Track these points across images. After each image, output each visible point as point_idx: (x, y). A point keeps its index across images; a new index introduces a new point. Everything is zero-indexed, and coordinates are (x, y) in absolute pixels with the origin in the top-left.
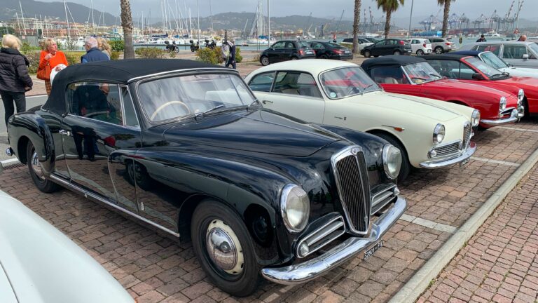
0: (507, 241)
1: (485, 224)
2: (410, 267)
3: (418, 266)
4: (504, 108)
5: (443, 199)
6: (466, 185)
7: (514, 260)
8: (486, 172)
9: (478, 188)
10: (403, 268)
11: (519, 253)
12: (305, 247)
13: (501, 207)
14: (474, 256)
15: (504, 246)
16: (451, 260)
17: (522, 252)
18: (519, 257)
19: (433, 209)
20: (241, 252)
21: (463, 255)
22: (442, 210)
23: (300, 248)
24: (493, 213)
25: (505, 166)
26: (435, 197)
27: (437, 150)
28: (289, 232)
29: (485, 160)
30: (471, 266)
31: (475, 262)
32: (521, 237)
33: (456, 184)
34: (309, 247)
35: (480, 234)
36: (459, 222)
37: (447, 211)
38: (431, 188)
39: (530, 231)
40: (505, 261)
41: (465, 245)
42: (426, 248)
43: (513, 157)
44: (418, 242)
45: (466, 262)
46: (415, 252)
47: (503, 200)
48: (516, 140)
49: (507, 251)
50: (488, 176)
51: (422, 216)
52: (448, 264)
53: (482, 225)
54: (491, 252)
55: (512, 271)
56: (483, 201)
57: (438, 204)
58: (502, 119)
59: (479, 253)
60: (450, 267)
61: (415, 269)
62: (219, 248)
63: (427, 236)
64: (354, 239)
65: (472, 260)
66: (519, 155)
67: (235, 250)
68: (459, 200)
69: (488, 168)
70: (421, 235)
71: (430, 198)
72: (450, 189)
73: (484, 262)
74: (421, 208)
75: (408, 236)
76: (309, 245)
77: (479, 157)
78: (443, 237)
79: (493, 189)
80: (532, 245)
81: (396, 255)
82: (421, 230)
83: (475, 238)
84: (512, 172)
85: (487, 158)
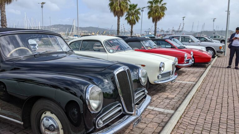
0: (199, 115)
1: (187, 108)
2: (156, 131)
3: (160, 130)
4: (186, 59)
5: (166, 98)
6: (175, 92)
7: (204, 123)
8: (182, 86)
9: (181, 93)
10: (153, 132)
11: (205, 120)
12: (101, 122)
13: (193, 100)
14: (186, 123)
15: (198, 117)
16: (175, 125)
17: (206, 119)
18: (206, 121)
19: (162, 103)
20: (62, 129)
21: (181, 122)
22: (166, 104)
23: (98, 122)
24: (189, 103)
25: (189, 84)
26: (162, 98)
27: (161, 75)
28: (91, 113)
29: (181, 82)
30: (185, 128)
31: (186, 126)
32: (204, 112)
33: (170, 92)
34: (103, 122)
35: (186, 112)
36: (175, 108)
37: (169, 104)
38: (160, 94)
39: (207, 110)
40: (200, 124)
41: (180, 118)
42: (162, 121)
43: (192, 80)
44: (158, 119)
45: (182, 126)
46: (157, 124)
47: (193, 97)
48: (192, 73)
49: (200, 119)
50: (184, 88)
51: (157, 106)
52: (174, 128)
53: (186, 109)
54: (193, 120)
55: (204, 128)
56: (184, 98)
57: (164, 101)
58: (186, 64)
59: (187, 121)
60: (176, 129)
61: (158, 132)
62: (48, 129)
63: (161, 116)
64: (127, 116)
65: (185, 125)
66: (194, 79)
67: (58, 129)
68: (173, 98)
69: (183, 85)
70: (158, 116)
71: (159, 98)
72: (168, 94)
73: (190, 125)
74: (156, 103)
75: (152, 116)
76: (103, 120)
77: (178, 80)
78: (169, 116)
79: (187, 93)
80: (209, 115)
81: (148, 126)
82: (158, 113)
83: (184, 114)
84: (193, 86)
85: (181, 81)
